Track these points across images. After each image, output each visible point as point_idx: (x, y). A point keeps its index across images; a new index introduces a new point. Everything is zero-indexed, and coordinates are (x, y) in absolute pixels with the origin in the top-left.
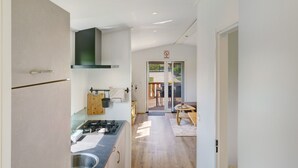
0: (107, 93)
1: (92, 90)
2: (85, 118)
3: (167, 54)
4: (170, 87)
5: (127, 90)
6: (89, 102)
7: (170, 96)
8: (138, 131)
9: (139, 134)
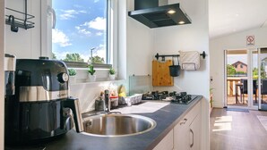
0: (176, 59)
1: (157, 56)
2: (149, 89)
3: (250, 40)
4: (255, 82)
5: (204, 55)
6: (154, 71)
7: (255, 92)
8: (215, 125)
9: (217, 128)
